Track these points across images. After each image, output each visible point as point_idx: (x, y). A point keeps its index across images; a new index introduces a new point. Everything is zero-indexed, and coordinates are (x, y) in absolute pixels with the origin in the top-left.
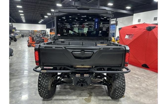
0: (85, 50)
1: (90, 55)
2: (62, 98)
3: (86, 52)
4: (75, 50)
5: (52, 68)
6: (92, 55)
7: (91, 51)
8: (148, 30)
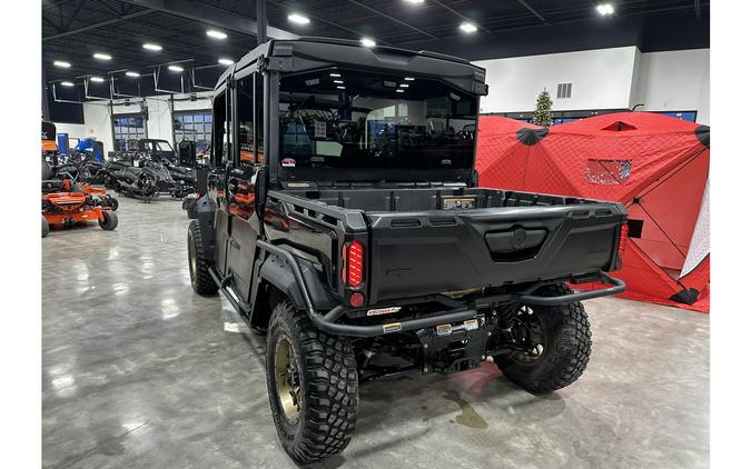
0: (526, 225)
1: (538, 242)
2: (377, 443)
3: (528, 232)
4: (493, 227)
5: (397, 309)
6: (543, 242)
7: (538, 224)
8: (525, 142)
